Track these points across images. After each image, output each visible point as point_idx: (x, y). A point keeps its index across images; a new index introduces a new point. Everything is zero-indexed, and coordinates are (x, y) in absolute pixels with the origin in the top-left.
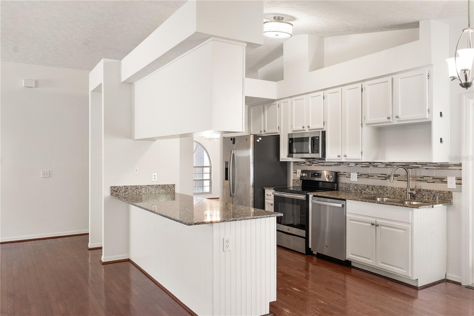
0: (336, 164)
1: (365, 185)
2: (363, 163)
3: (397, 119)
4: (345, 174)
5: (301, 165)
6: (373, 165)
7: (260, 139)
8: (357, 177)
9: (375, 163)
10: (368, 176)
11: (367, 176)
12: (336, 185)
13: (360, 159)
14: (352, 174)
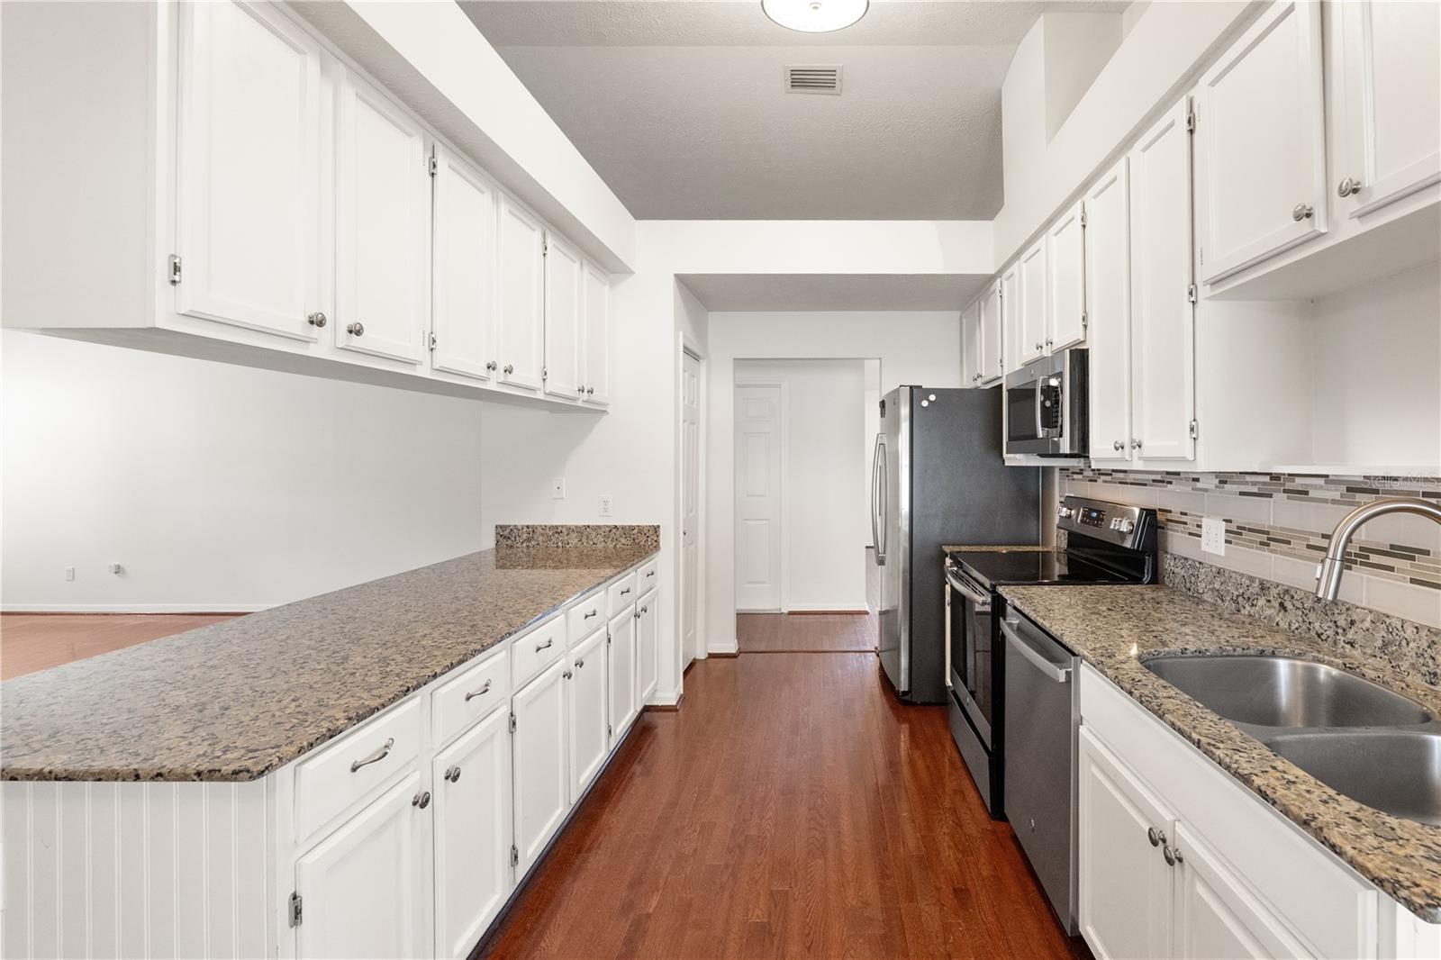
0: (1159, 477)
1: (1252, 579)
2: (1248, 478)
4: (1184, 518)
6: (1289, 486)
7: (932, 398)
8: (1223, 536)
9: (1298, 481)
10: (1269, 539)
11: (1264, 538)
12: (1148, 561)
14: (1205, 522)
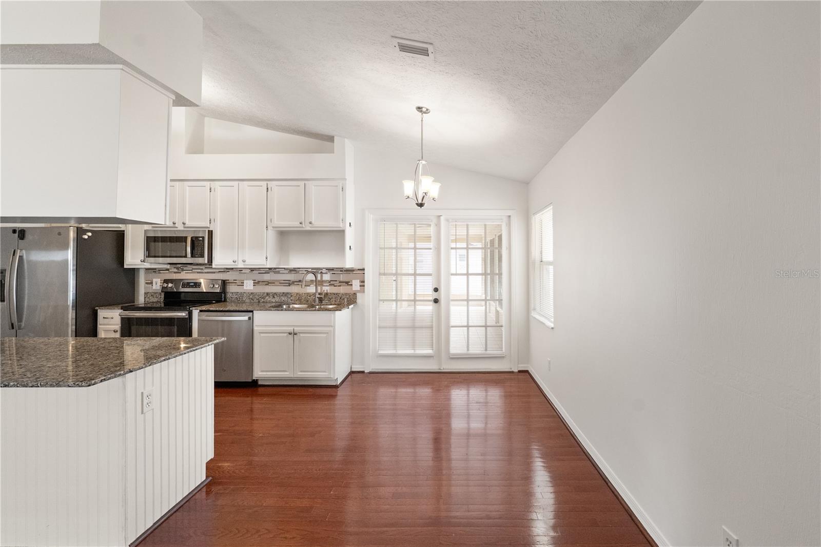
0: (222, 270)
1: (264, 293)
2: (261, 269)
3: (310, 225)
4: (235, 281)
5: (161, 273)
6: (274, 270)
7: (90, 234)
8: (252, 284)
9: (277, 269)
10: (268, 283)
11: (266, 283)
12: (223, 295)
13: (264, 265)
14: (245, 282)
